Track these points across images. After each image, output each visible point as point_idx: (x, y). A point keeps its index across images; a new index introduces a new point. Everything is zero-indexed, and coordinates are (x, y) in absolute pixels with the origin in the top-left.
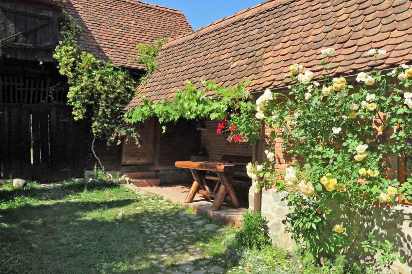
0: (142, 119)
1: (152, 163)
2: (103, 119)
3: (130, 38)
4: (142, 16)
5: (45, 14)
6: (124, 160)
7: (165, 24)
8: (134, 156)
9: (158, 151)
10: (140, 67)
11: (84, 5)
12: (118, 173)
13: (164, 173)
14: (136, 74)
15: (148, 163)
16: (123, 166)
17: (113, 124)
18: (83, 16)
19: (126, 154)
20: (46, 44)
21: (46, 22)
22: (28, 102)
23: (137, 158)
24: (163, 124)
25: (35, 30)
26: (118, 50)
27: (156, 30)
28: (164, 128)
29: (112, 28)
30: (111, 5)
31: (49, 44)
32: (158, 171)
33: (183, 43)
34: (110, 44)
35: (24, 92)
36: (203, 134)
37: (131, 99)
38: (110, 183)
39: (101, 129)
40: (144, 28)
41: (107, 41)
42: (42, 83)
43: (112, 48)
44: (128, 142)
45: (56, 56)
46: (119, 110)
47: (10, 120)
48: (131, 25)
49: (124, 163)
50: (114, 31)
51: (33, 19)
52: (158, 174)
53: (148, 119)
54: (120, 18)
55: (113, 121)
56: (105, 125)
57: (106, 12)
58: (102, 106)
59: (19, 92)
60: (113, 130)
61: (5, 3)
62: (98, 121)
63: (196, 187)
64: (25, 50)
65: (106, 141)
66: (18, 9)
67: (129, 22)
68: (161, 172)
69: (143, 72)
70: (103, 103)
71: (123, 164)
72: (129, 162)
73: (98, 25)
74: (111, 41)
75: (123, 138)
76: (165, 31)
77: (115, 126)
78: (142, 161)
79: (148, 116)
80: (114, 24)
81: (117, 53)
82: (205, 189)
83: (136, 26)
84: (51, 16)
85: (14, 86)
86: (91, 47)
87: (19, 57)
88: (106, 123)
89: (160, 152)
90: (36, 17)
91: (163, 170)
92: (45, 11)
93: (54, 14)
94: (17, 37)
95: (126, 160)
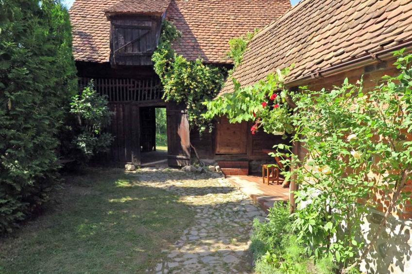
1: (244, 152)
3: (226, 33)
4: (243, 10)
5: (147, 25)
6: (218, 150)
7: (266, 14)
8: (228, 146)
9: (251, 141)
10: (229, 61)
11: (189, 9)
14: (224, 68)
15: (241, 153)
16: (217, 155)
18: (187, 18)
19: (220, 144)
20: (148, 50)
21: (147, 31)
22: (137, 99)
23: (230, 148)
25: (139, 40)
26: (211, 47)
27: (254, 21)
29: (211, 26)
30: (214, 4)
31: (149, 50)
32: (251, 161)
34: (205, 42)
35: (133, 91)
40: (242, 21)
41: (203, 39)
42: (147, 83)
43: (206, 46)
45: (153, 59)
47: (124, 114)
48: (231, 20)
49: (219, 152)
50: (211, 29)
51: (137, 30)
54: (221, 15)
57: (208, 12)
59: (130, 91)
61: (117, 21)
64: (131, 57)
66: (126, 24)
67: (229, 17)
69: (230, 66)
71: (217, 153)
72: (222, 151)
73: (197, 26)
74: (206, 39)
76: (264, 21)
78: (235, 151)
80: (213, 22)
81: (210, 50)
83: (234, 21)
84: (151, 25)
85: (126, 88)
86: (187, 47)
87: (127, 64)
89: (253, 142)
90: (138, 28)
92: (146, 22)
93: (152, 23)
94: (126, 47)
95: (220, 150)
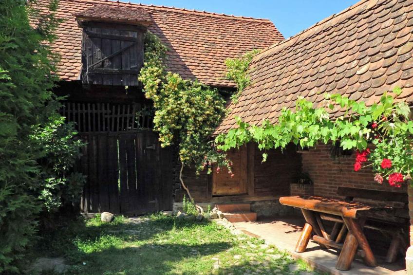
0: (236, 145)
1: (245, 192)
2: (192, 145)
3: (216, 53)
4: (228, 29)
5: (130, 36)
6: (214, 190)
7: (254, 36)
8: (225, 185)
9: (252, 178)
10: (230, 84)
11: (169, 25)
12: (209, 206)
13: (260, 204)
14: (226, 92)
15: (241, 193)
16: (214, 196)
17: (203, 150)
18: (168, 35)
19: (216, 183)
20: (132, 67)
21: (131, 43)
22: (115, 130)
23: (229, 187)
24: (264, 151)
25: (120, 54)
26: (205, 68)
27: (244, 42)
28: (265, 156)
29: (198, 45)
30: (196, 22)
31: (134, 66)
32: (253, 202)
33: (280, 52)
34: (196, 61)
35: (111, 119)
36: (305, 158)
37: (221, 121)
38: (200, 219)
39: (189, 156)
40: (231, 41)
41: (193, 58)
42: (129, 109)
43: (198, 66)
44: (219, 170)
45: (141, 79)
46: (208, 134)
47: (98, 149)
48: (218, 40)
49: (215, 193)
50: (200, 48)
51: (118, 42)
52: (253, 205)
53: (244, 144)
54: (206, 34)
55: (202, 147)
56: (194, 151)
57: (191, 29)
58: (191, 131)
59: (106, 119)
60: (202, 157)
61: (93, 29)
62: (186, 147)
63: (309, 232)
64: (111, 75)
65: (195, 170)
66: (104, 34)
67: (215, 36)
68: (257, 204)
69: (234, 90)
70: (190, 128)
71: (214, 194)
72: (219, 192)
73: (183, 43)
74: (197, 59)
75: (213, 166)
76: (254, 43)
77: (204, 152)
78: (234, 191)
79: (244, 141)
80: (200, 40)
81: (204, 71)
82: (322, 236)
83: (222, 40)
84: (136, 37)
85: (101, 114)
86: (176, 66)
87: (105, 83)
88: (195, 149)
89: (255, 180)
90: (119, 39)
91: (260, 202)
92: (130, 32)
93: (138, 35)
94: (103, 62)
95: (217, 190)
